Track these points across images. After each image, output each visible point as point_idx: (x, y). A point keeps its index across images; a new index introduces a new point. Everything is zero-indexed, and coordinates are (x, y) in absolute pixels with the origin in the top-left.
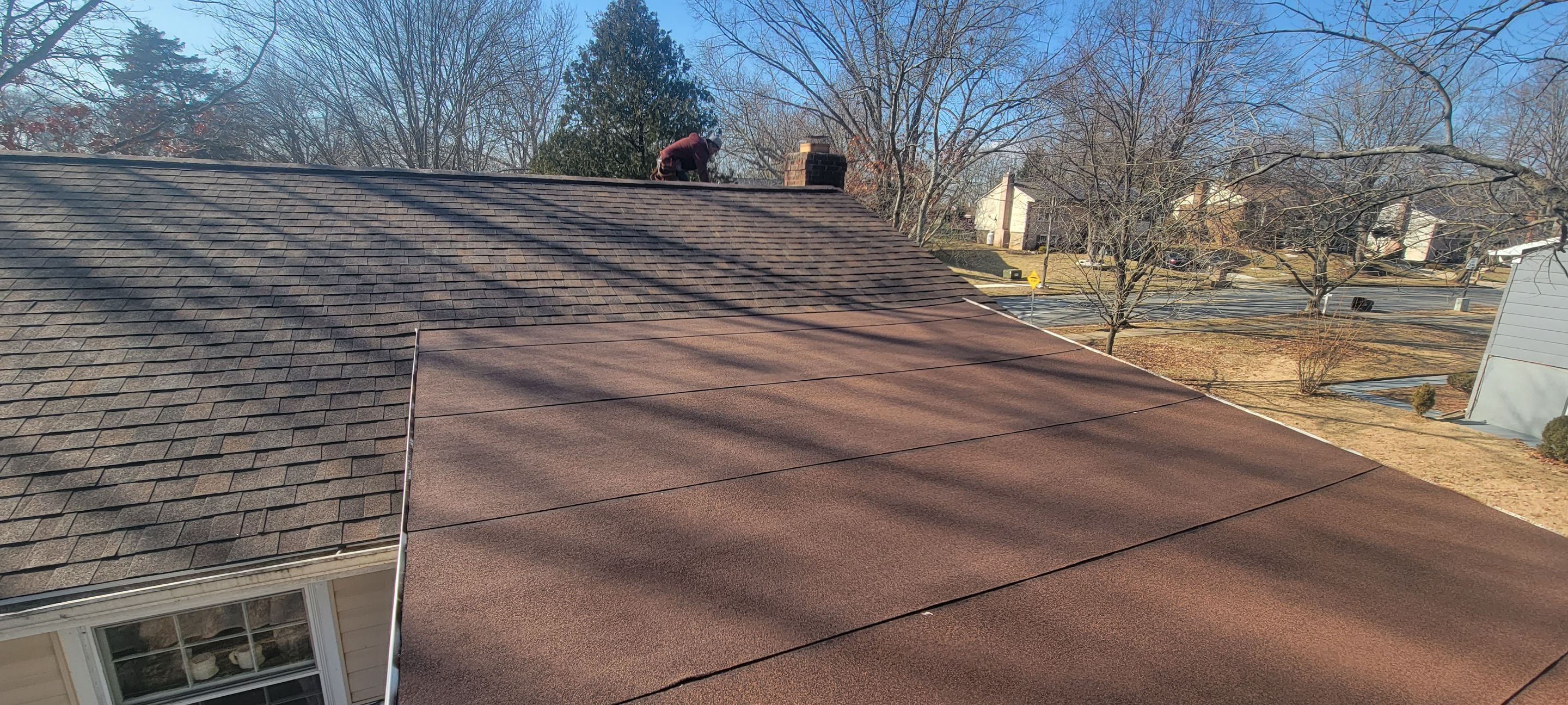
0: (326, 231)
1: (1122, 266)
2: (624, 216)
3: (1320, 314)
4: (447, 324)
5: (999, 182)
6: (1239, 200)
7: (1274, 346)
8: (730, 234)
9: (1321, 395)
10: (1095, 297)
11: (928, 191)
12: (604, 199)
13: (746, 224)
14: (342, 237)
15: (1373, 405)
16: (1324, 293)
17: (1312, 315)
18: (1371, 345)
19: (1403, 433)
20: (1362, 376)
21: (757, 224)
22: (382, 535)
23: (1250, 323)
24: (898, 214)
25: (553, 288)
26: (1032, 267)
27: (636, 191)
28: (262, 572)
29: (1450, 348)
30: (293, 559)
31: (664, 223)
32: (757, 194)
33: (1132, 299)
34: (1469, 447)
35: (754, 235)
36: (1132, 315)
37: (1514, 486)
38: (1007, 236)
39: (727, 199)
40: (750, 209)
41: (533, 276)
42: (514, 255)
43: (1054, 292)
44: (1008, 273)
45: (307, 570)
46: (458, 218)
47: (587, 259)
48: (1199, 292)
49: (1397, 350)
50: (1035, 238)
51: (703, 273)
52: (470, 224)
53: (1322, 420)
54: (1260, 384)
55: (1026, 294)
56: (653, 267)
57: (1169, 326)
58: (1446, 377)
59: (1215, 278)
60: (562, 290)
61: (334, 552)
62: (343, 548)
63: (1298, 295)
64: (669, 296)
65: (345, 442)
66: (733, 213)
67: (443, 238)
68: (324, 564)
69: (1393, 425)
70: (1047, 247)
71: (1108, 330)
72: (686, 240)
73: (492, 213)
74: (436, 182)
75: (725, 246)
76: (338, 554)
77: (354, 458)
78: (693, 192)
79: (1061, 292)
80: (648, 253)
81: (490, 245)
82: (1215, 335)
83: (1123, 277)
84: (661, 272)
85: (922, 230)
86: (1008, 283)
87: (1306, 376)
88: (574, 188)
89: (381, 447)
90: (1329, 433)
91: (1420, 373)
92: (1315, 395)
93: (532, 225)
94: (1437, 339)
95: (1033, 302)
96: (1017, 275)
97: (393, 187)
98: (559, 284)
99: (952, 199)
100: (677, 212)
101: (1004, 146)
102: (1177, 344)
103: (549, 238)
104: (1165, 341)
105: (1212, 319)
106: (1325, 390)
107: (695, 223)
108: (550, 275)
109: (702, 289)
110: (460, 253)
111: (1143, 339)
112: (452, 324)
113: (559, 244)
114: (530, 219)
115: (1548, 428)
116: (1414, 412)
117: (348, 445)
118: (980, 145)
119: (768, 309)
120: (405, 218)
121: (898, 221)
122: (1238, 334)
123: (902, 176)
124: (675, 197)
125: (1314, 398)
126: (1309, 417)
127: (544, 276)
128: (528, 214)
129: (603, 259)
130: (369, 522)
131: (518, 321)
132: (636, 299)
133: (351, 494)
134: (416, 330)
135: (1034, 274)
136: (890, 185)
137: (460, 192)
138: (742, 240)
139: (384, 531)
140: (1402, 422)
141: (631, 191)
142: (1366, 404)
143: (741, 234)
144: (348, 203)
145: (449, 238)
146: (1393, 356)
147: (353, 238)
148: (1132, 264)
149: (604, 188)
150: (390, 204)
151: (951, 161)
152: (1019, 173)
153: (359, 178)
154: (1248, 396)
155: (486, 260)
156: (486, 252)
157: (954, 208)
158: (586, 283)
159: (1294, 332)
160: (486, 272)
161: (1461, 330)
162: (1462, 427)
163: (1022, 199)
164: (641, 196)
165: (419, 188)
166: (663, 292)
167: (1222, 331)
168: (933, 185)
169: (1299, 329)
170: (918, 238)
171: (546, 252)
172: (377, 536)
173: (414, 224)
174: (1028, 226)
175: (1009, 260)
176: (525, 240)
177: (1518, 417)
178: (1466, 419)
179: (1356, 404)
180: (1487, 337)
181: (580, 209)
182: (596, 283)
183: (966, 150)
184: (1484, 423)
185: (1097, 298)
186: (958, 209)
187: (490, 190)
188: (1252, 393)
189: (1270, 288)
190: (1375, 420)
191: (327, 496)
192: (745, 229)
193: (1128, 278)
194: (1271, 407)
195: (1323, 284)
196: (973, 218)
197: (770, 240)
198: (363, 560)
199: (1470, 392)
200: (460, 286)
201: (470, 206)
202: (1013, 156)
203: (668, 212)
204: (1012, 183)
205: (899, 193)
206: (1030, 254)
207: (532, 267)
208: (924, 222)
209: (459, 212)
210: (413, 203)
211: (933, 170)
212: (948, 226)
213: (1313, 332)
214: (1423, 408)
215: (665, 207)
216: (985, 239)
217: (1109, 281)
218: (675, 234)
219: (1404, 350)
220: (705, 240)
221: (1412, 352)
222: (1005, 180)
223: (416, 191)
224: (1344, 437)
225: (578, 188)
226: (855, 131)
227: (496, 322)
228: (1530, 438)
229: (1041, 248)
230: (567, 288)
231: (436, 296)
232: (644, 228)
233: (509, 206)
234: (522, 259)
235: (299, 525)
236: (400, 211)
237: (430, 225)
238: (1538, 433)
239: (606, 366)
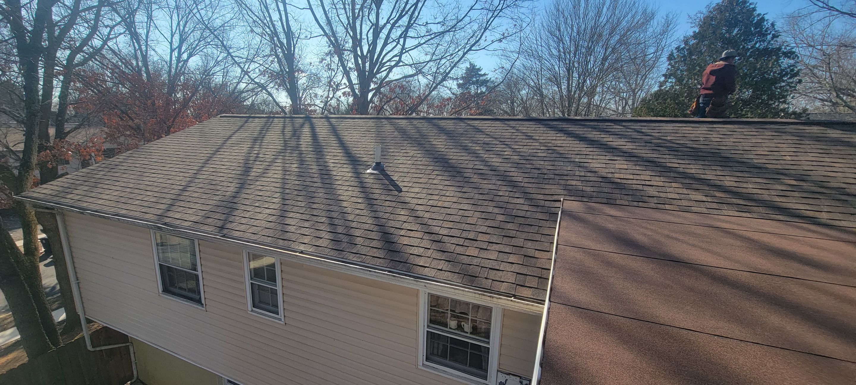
0: (528, 147)
2: (702, 143)
4: (577, 199)
8: (802, 158)
12: (688, 132)
13: (821, 151)
14: (535, 151)
21: (835, 152)
22: (532, 297)
25: (643, 185)
27: (715, 126)
28: (484, 295)
30: (495, 294)
31: (737, 148)
35: (828, 160)
39: (803, 131)
40: (826, 139)
41: (631, 177)
42: (620, 164)
45: (500, 301)
46: (592, 142)
47: (670, 169)
51: (769, 186)
52: (597, 146)
56: (722, 178)
60: (649, 187)
61: (511, 297)
62: (515, 296)
64: (733, 200)
65: (523, 247)
66: (808, 142)
67: (582, 153)
68: (506, 301)
72: (756, 161)
73: (611, 139)
74: (583, 123)
75: (795, 167)
76: (512, 299)
77: (525, 256)
78: (767, 126)
80: (720, 168)
81: (607, 158)
84: (729, 182)
88: (667, 125)
89: (537, 254)
93: (635, 147)
97: (561, 126)
98: (647, 183)
100: (750, 141)
103: (644, 155)
107: (767, 149)
108: (642, 177)
109: (767, 198)
110: (590, 161)
112: (580, 199)
113: (651, 159)
114: (634, 144)
117: (524, 249)
120: (564, 142)
124: (750, 130)
127: (638, 177)
128: (633, 140)
129: (681, 170)
130: (528, 289)
131: (618, 202)
132: (704, 199)
133: (521, 272)
134: (562, 199)
137: (594, 128)
138: (814, 163)
139: (533, 295)
141: (711, 126)
143: (814, 159)
144: (539, 135)
145: (585, 153)
147: (539, 151)
149: (688, 125)
150: (558, 135)
153: (546, 122)
155: (604, 166)
156: (604, 161)
158: (667, 184)
160: (603, 172)
164: (718, 129)
165: (573, 126)
166: (728, 196)
171: (641, 163)
172: (530, 297)
173: (568, 145)
176: (629, 156)
181: (669, 138)
182: (674, 185)
187: (611, 127)
191: (512, 270)
198: (522, 305)
200: (587, 179)
201: (599, 136)
203: (742, 140)
207: (631, 171)
209: (593, 139)
210: (569, 134)
215: (739, 136)
218: (746, 156)
220: (774, 162)
223: (572, 128)
225: (669, 125)
227: (605, 201)
230: (653, 186)
231: (574, 183)
232: (717, 151)
233: (621, 136)
234: (625, 167)
235: (499, 279)
236: (563, 138)
237: (576, 146)
239: (676, 239)
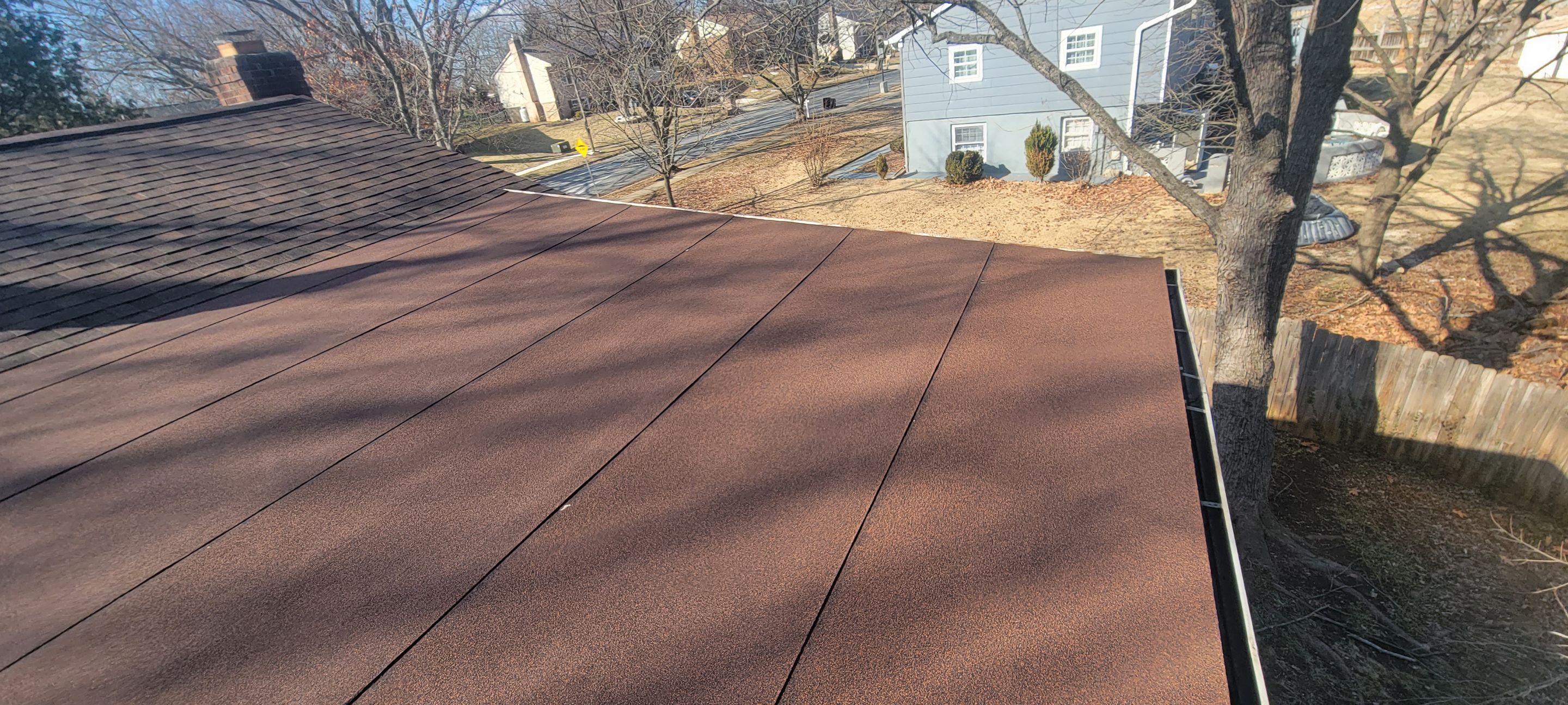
1: (651, 114)
3: (805, 118)
5: (508, 50)
6: (721, 30)
7: (786, 155)
8: (164, 191)
9: (825, 184)
10: (639, 151)
11: (429, 76)
13: (184, 171)
15: (856, 181)
16: (803, 100)
17: (800, 122)
18: (843, 135)
19: (878, 196)
20: (845, 161)
21: (201, 168)
23: (764, 139)
24: (405, 111)
26: (574, 134)
29: (886, 123)
31: (36, 202)
32: (180, 127)
33: (671, 143)
34: (914, 192)
35: (202, 183)
36: (676, 159)
37: (941, 210)
38: (540, 108)
39: (134, 143)
40: (180, 150)
43: (605, 155)
44: (556, 147)
48: (718, 124)
49: (858, 134)
50: (567, 105)
51: (146, 255)
53: (831, 204)
54: (786, 189)
55: (581, 164)
56: (49, 270)
57: (709, 160)
58: (889, 146)
59: (728, 105)
63: (788, 106)
66: (156, 161)
69: (871, 192)
70: (582, 111)
71: (662, 179)
72: (91, 217)
75: (163, 208)
78: (66, 145)
79: (611, 154)
80: (29, 252)
82: (744, 158)
83: (656, 125)
84: (69, 271)
85: (443, 123)
86: (560, 158)
87: (812, 173)
90: (838, 212)
91: (875, 148)
92: (822, 185)
94: (878, 118)
95: (590, 171)
96: (565, 147)
99: (465, 80)
100: (52, 181)
101: (493, 10)
102: (720, 174)
104: (710, 175)
105: (738, 145)
106: (826, 180)
107: (94, 189)
111: (694, 178)
115: (947, 164)
116: (879, 178)
118: (468, 11)
119: (270, 271)
121: (410, 120)
122: (759, 151)
123: (389, 65)
124: (36, 159)
125: (822, 189)
126: (823, 204)
135: (580, 143)
136: (380, 77)
138: (187, 194)
140: (876, 188)
142: (852, 182)
143: (182, 187)
146: (857, 139)
148: (659, 111)
151: (443, 36)
152: (523, 37)
154: (781, 202)
157: (472, 89)
159: (794, 139)
161: (888, 107)
162: (907, 179)
163: (539, 66)
167: (748, 153)
168: (433, 68)
169: (796, 134)
170: (443, 134)
174: (555, 93)
175: (552, 134)
177: (931, 161)
178: (907, 173)
179: (846, 184)
180: (901, 108)
183: (454, 21)
184: (916, 173)
185: (642, 151)
186: (478, 89)
188: (783, 199)
189: (768, 105)
190: (861, 192)
192: (185, 179)
193: (661, 125)
194: (799, 205)
195: (801, 92)
196: (497, 97)
197: (232, 184)
199: (903, 152)
202: (508, 19)
203: (35, 184)
204: (522, 52)
205: (396, 86)
206: (569, 123)
208: (443, 114)
211: (424, 49)
212: (473, 111)
213: (805, 135)
214: (883, 173)
215: (24, 177)
216: (520, 118)
217: (647, 131)
218: (65, 212)
219: (863, 132)
221: (867, 133)
222: (512, 47)
224: (847, 212)
226: (304, 16)
228: (940, 173)
229: (577, 113)
238: (943, 169)
